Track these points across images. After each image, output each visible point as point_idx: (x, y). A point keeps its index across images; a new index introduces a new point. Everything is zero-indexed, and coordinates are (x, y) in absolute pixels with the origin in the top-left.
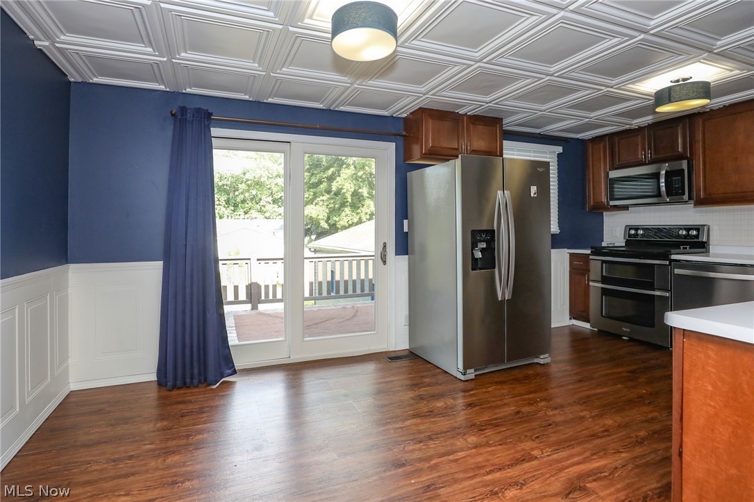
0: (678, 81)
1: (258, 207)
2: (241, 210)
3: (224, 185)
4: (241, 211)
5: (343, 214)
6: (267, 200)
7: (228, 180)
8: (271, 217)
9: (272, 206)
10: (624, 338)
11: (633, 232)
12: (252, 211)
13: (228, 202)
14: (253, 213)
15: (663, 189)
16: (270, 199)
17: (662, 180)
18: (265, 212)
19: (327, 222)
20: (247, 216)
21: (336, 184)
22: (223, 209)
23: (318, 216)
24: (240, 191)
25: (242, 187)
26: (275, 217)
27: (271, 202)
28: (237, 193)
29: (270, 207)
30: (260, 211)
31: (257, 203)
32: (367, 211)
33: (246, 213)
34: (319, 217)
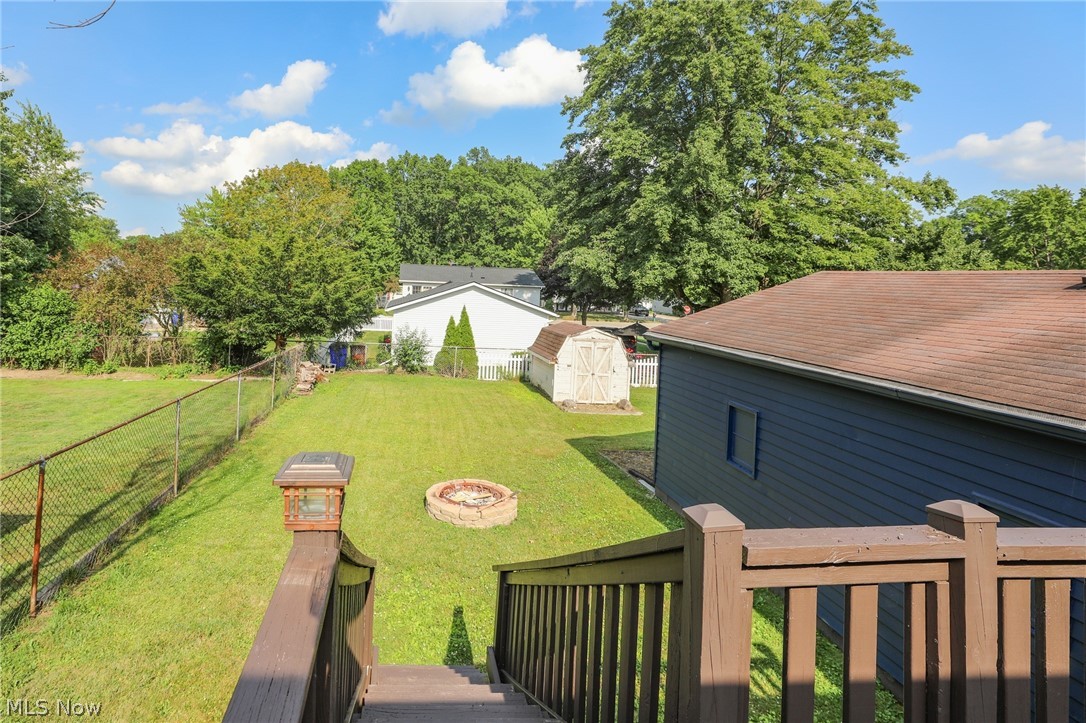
1: (475, 248)
2: (452, 251)
3: (429, 214)
4: (451, 254)
5: (648, 265)
6: (487, 237)
7: (435, 208)
8: (493, 264)
9: (494, 247)
12: (466, 254)
13: (433, 240)
14: (469, 258)
16: (491, 237)
18: (484, 256)
19: (613, 276)
20: (460, 260)
21: (635, 210)
22: (427, 250)
23: (598, 265)
24: (452, 223)
25: (454, 217)
26: (498, 264)
27: (494, 241)
28: (446, 227)
29: (490, 248)
30: (478, 254)
31: (473, 243)
32: (698, 260)
33: (457, 256)
34: (601, 268)
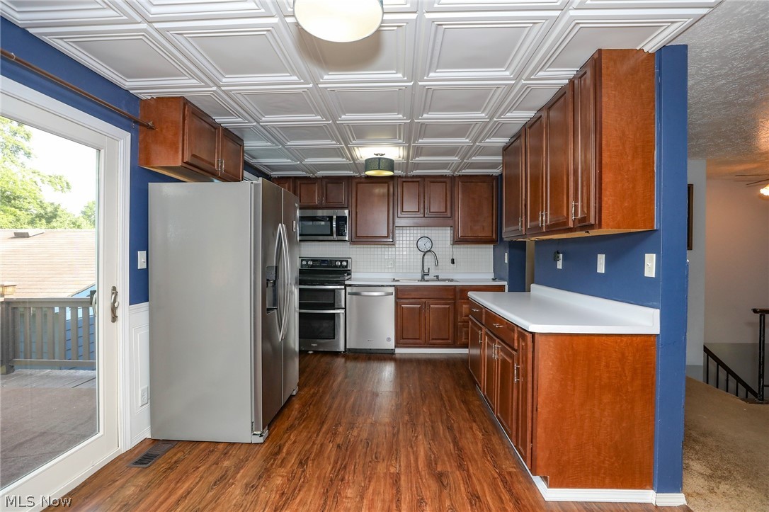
0: (377, 155)
10: (310, 352)
11: (304, 263)
15: (334, 229)
17: (334, 223)
